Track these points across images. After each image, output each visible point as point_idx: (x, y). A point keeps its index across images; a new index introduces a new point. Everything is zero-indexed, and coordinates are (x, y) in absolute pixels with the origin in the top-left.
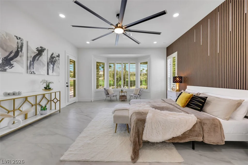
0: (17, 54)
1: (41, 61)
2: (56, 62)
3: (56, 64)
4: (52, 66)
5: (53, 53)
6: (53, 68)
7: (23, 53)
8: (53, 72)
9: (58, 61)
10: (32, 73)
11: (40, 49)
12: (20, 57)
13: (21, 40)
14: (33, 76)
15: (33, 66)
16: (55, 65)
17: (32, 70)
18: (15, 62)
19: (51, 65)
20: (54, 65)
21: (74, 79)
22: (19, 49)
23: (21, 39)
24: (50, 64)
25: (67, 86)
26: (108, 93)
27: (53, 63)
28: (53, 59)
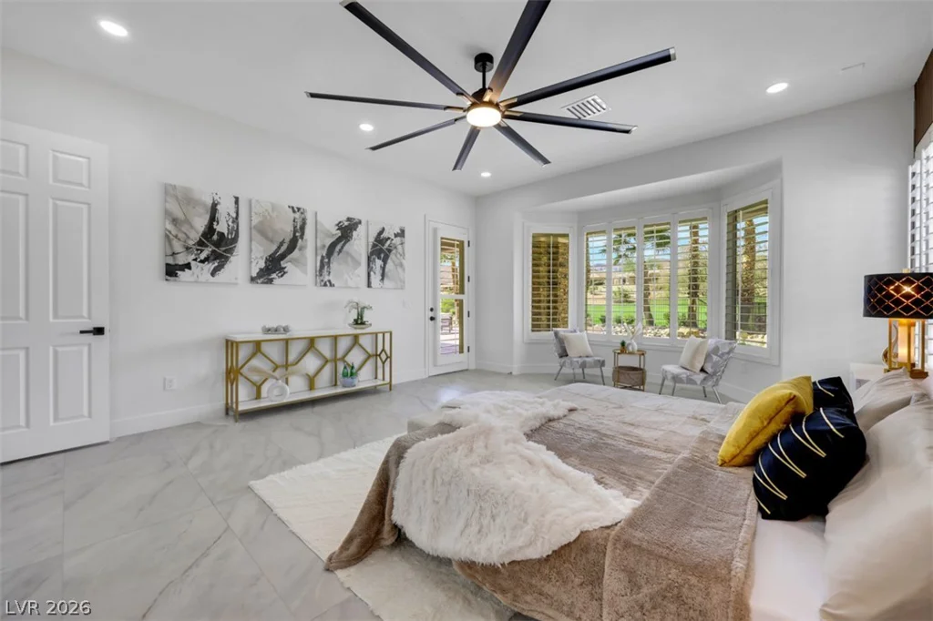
0: (293, 244)
1: (348, 253)
2: (394, 251)
3: (392, 256)
4: (379, 263)
5: (383, 229)
6: (383, 269)
7: (306, 240)
8: (383, 279)
9: (399, 247)
10: (325, 285)
11: (346, 224)
12: (300, 249)
13: (302, 213)
14: (328, 290)
15: (329, 267)
16: (389, 261)
17: (326, 278)
18: (289, 263)
19: (377, 260)
20: (385, 261)
21: (460, 297)
22: (297, 234)
23: (302, 210)
24: (374, 259)
25: (432, 319)
26: (565, 351)
27: (382, 256)
28: (383, 245)
